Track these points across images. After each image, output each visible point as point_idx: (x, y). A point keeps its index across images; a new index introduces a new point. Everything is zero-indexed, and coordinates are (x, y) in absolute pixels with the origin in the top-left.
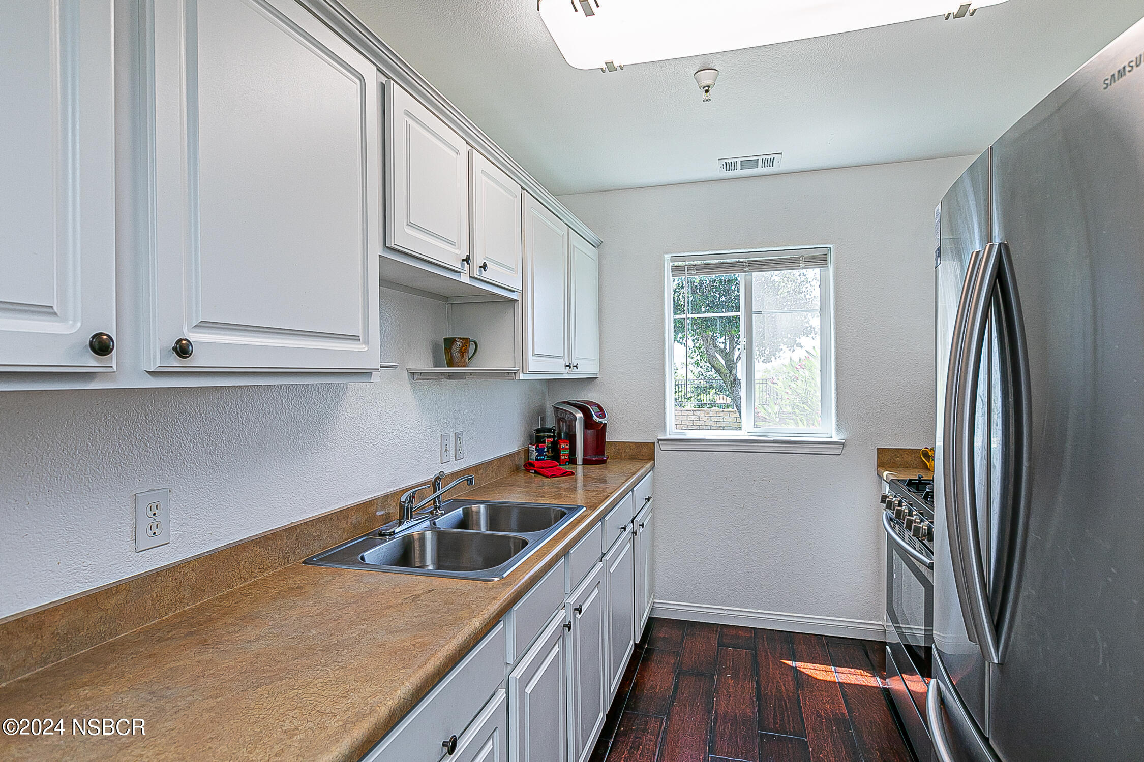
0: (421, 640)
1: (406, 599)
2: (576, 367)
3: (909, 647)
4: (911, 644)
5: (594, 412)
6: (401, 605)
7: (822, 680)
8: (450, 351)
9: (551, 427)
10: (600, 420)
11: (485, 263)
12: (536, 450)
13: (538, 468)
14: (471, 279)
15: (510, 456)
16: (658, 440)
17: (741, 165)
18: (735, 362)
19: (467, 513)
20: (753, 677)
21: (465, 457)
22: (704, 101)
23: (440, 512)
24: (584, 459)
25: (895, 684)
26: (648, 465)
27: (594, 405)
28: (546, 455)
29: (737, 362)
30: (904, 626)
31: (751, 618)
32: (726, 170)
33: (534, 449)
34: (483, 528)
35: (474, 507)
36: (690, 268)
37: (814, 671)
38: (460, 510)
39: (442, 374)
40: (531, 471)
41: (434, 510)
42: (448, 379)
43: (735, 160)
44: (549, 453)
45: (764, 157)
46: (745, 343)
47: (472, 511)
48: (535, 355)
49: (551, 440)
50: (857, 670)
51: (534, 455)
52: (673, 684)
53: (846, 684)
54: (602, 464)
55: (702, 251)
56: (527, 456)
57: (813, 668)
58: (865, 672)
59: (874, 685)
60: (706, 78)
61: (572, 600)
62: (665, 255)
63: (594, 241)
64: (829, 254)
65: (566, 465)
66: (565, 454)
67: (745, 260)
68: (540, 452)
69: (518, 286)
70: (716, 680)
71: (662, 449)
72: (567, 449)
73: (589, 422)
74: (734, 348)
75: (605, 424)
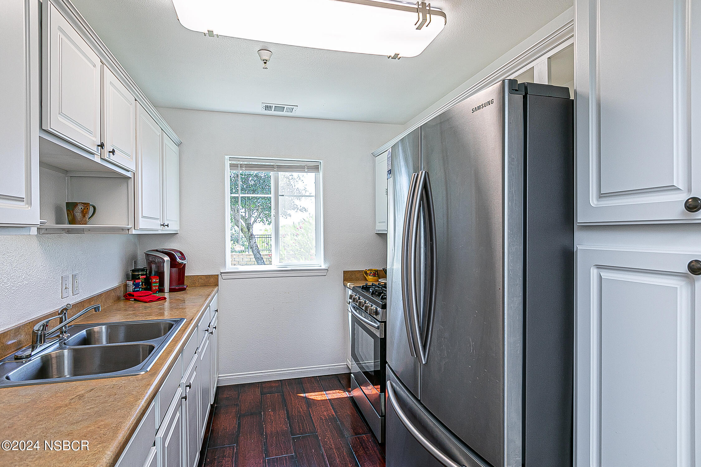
0: (102, 423)
1: (72, 399)
2: (168, 226)
3: (366, 373)
4: (367, 371)
5: (178, 257)
6: (69, 404)
7: (321, 400)
8: (73, 212)
9: (143, 268)
10: (182, 261)
11: (113, 149)
12: (133, 284)
13: (136, 297)
14: (101, 160)
15: (114, 290)
16: (221, 272)
17: (275, 109)
18: (252, 224)
19: (89, 333)
20: (283, 408)
21: (80, 292)
22: (263, 68)
23: (66, 335)
24: (170, 288)
25: (356, 393)
26: (216, 289)
27: (177, 252)
28: (141, 287)
29: (253, 224)
30: (362, 362)
31: (280, 375)
32: (265, 110)
33: (132, 284)
34: (104, 342)
35: (96, 329)
36: (241, 166)
37: (316, 396)
38: (84, 332)
39: (63, 229)
40: (131, 300)
41: (61, 334)
42: (67, 234)
43: (272, 105)
44: (143, 286)
45: (288, 107)
46: (274, 213)
47: (94, 332)
48: (143, 217)
49: (145, 277)
50: (336, 391)
51: (131, 288)
52: (237, 424)
53: (332, 399)
54: (183, 291)
55: (250, 156)
56: (125, 288)
57: (315, 395)
58: (340, 391)
59: (345, 396)
60: (265, 55)
61: (184, 381)
62: (226, 156)
63: (176, 142)
64: (320, 166)
65: (156, 293)
66: (155, 286)
67: (274, 164)
68: (136, 285)
69: (132, 167)
70: (263, 415)
71: (223, 278)
72: (157, 282)
73: (174, 263)
74: (251, 216)
75: (185, 264)
